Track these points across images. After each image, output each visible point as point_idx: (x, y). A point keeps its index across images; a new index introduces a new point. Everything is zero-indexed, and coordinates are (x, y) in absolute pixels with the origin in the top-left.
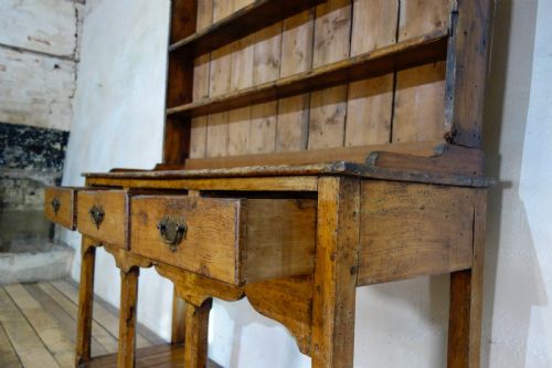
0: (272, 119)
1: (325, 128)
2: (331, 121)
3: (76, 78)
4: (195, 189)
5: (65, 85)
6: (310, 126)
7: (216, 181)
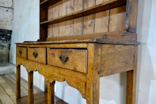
0: (72, 25)
1: (88, 27)
2: (90, 25)
3: (13, 14)
4: (49, 48)
5: (10, 16)
6: (84, 27)
7: (55, 45)
